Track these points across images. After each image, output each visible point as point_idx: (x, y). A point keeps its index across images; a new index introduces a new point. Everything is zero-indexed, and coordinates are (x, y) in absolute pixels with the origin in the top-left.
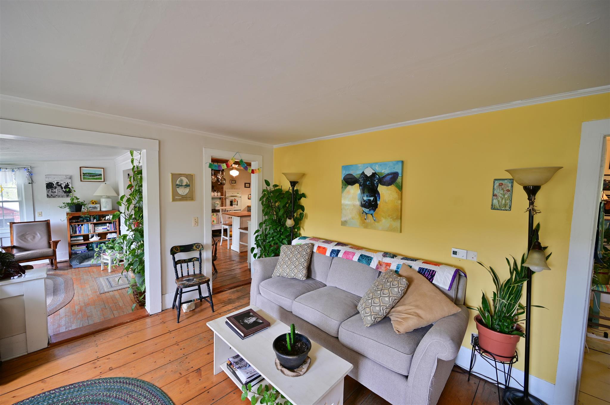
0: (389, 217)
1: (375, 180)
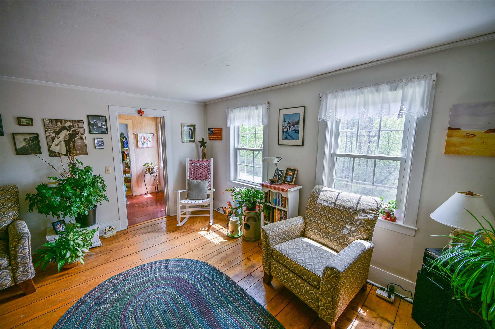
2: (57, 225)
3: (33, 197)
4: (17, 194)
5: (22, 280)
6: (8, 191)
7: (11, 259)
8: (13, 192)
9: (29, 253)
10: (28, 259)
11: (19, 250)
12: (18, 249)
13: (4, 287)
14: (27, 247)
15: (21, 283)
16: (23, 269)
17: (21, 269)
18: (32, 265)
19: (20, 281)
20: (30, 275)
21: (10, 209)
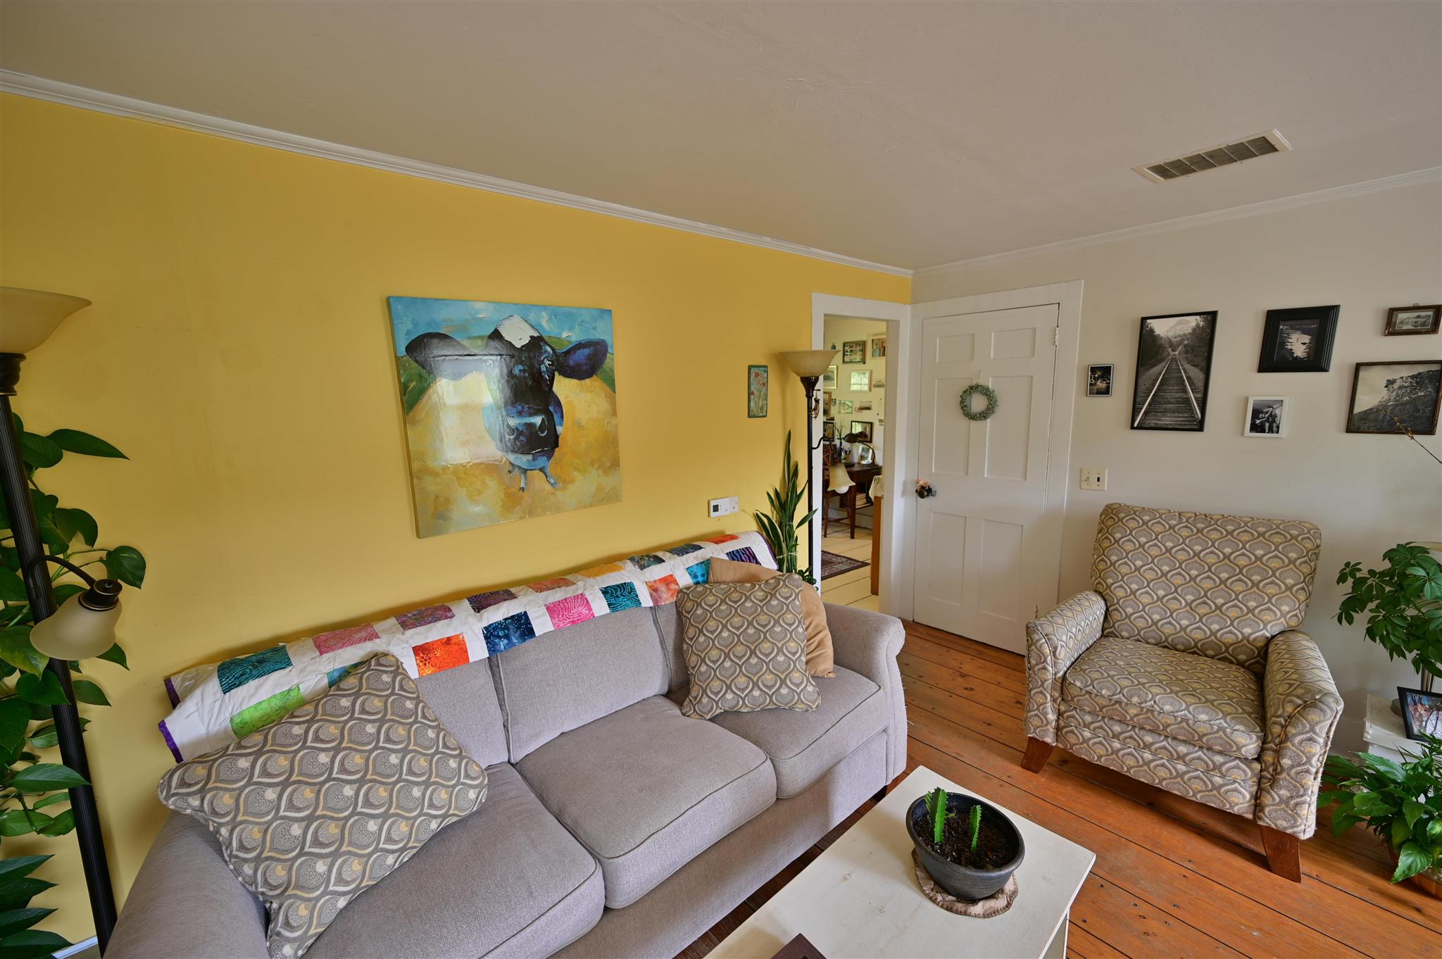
0: (593, 466)
1: (543, 362)
2: (1416, 704)
3: (1368, 579)
4: (1315, 554)
5: (1276, 825)
6: (1295, 538)
7: (1266, 746)
8: (1306, 545)
9: (1321, 759)
10: (1312, 777)
11: (1295, 735)
12: (1294, 731)
13: (1228, 806)
14: (1321, 741)
15: (1269, 828)
16: (1288, 795)
17: (1283, 792)
18: (1315, 798)
19: (1270, 822)
20: (1300, 825)
21: (1288, 593)
